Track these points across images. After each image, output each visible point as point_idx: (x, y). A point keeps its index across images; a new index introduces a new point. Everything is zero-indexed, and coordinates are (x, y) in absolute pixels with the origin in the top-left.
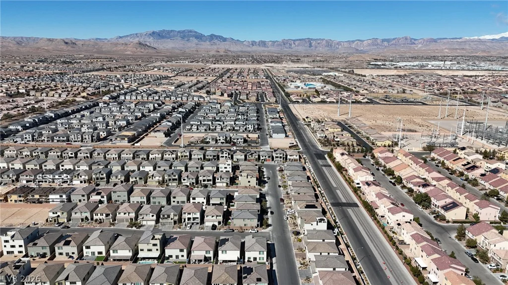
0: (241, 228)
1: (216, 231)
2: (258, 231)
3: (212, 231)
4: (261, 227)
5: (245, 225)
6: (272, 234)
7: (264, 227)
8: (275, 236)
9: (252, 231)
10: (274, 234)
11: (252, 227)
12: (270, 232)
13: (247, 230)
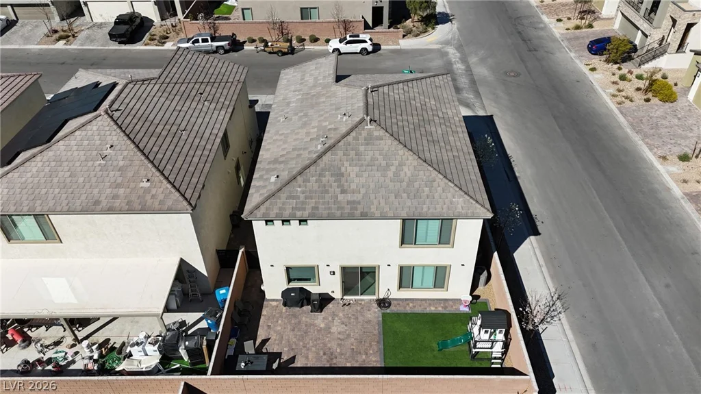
0: (281, 27)
1: (138, 47)
2: (377, 47)
3: (115, 46)
4: (394, 23)
5: (305, 13)
6: (464, 60)
7: (408, 23)
8: (481, 71)
9: (344, 48)
10: (473, 60)
11: (346, 25)
12: (451, 50)
13: (315, 40)
